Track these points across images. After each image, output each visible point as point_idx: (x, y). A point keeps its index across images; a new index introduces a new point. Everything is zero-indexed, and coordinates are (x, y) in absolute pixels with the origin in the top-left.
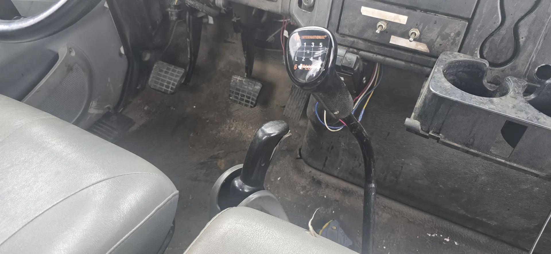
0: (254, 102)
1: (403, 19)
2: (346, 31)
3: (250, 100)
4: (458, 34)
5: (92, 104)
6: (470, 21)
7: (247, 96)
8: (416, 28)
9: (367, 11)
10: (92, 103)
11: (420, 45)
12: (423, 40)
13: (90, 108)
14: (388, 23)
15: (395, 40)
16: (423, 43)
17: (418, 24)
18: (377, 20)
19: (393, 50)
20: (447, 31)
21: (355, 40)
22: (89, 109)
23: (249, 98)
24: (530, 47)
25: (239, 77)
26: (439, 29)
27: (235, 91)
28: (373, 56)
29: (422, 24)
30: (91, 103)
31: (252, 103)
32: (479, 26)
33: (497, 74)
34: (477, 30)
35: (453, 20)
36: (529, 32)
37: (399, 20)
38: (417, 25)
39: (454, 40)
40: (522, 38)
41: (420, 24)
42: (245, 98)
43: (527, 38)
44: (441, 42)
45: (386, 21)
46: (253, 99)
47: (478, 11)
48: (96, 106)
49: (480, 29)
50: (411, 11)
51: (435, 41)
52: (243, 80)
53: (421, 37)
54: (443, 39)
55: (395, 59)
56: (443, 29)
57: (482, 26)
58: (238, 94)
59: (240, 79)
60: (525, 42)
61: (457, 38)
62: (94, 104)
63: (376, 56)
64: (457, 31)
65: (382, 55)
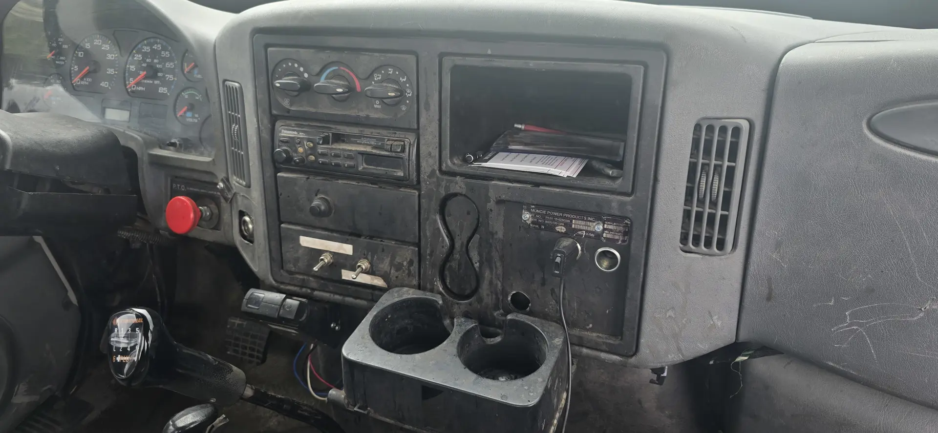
0: (261, 355)
1: (347, 249)
2: (290, 267)
3: (256, 353)
4: (411, 263)
5: (18, 389)
6: (418, 245)
7: (250, 348)
8: (364, 258)
9: (306, 241)
10: (19, 387)
11: (376, 279)
12: (377, 273)
13: (16, 395)
14: (334, 254)
15: (347, 275)
16: (378, 276)
17: (365, 253)
18: (320, 252)
19: (350, 287)
20: (398, 260)
21: (305, 277)
22: (14, 397)
23: (253, 350)
24: (487, 274)
25: (238, 319)
26: (389, 259)
27: (233, 341)
28: (330, 296)
29: (370, 253)
30: (17, 387)
31: (258, 357)
32: (428, 252)
33: (466, 309)
34: (428, 257)
35: (402, 246)
36: (480, 254)
37: (345, 250)
38: (364, 255)
39: (409, 271)
40: (476, 263)
41: (368, 254)
42: (248, 351)
43: (481, 262)
44: (397, 274)
45: (330, 252)
46: (258, 351)
47: (422, 234)
48: (25, 391)
49: (431, 255)
50: (354, 238)
51: (390, 273)
52: (243, 323)
53: (374, 270)
54: (397, 271)
55: (356, 298)
56: (393, 258)
57: (432, 252)
58: (237, 346)
59: (240, 322)
60: (480, 267)
61: (412, 268)
62: (22, 387)
63: (334, 295)
64: (408, 260)
65: (340, 295)
